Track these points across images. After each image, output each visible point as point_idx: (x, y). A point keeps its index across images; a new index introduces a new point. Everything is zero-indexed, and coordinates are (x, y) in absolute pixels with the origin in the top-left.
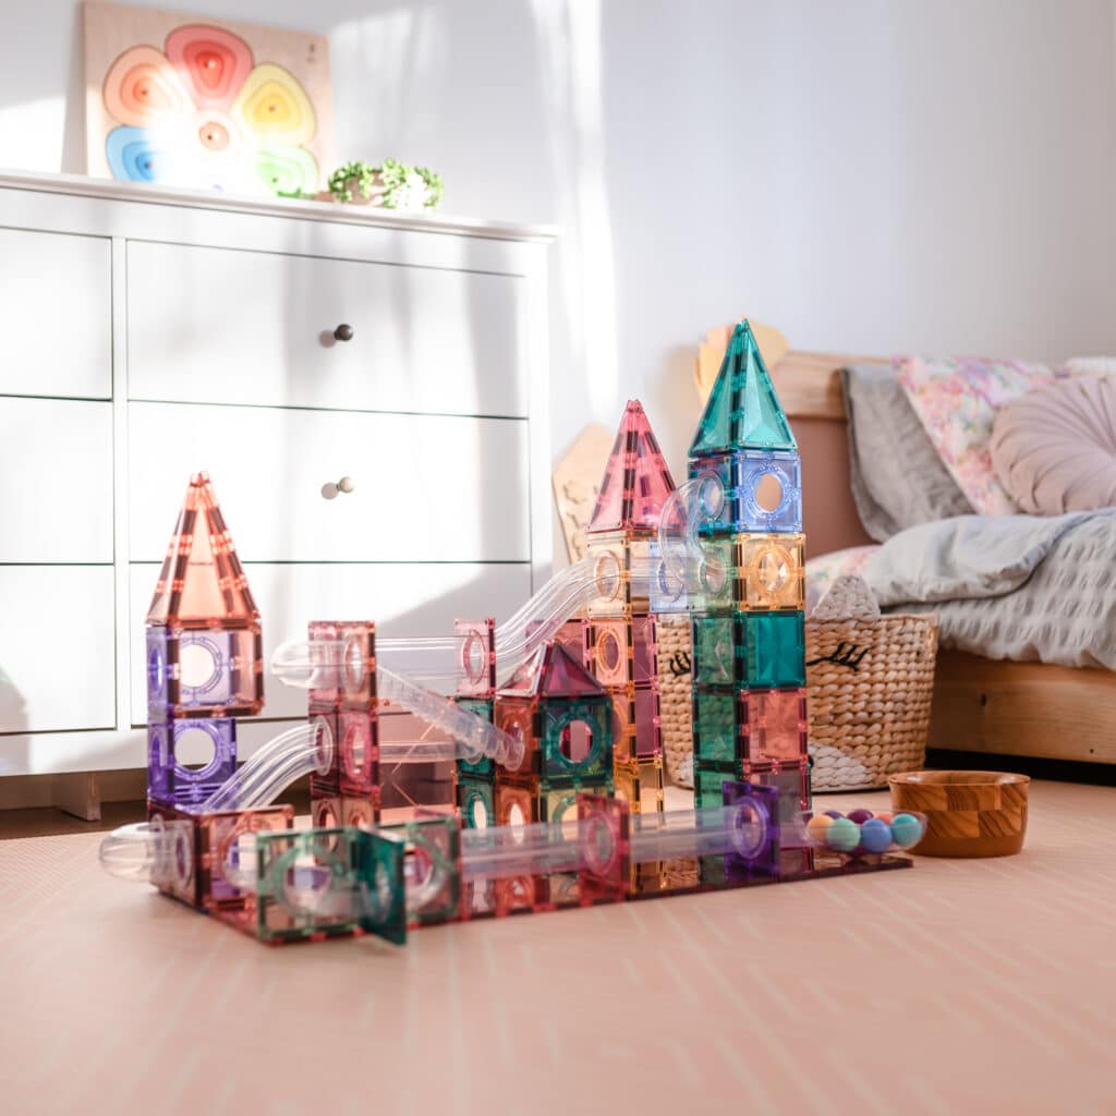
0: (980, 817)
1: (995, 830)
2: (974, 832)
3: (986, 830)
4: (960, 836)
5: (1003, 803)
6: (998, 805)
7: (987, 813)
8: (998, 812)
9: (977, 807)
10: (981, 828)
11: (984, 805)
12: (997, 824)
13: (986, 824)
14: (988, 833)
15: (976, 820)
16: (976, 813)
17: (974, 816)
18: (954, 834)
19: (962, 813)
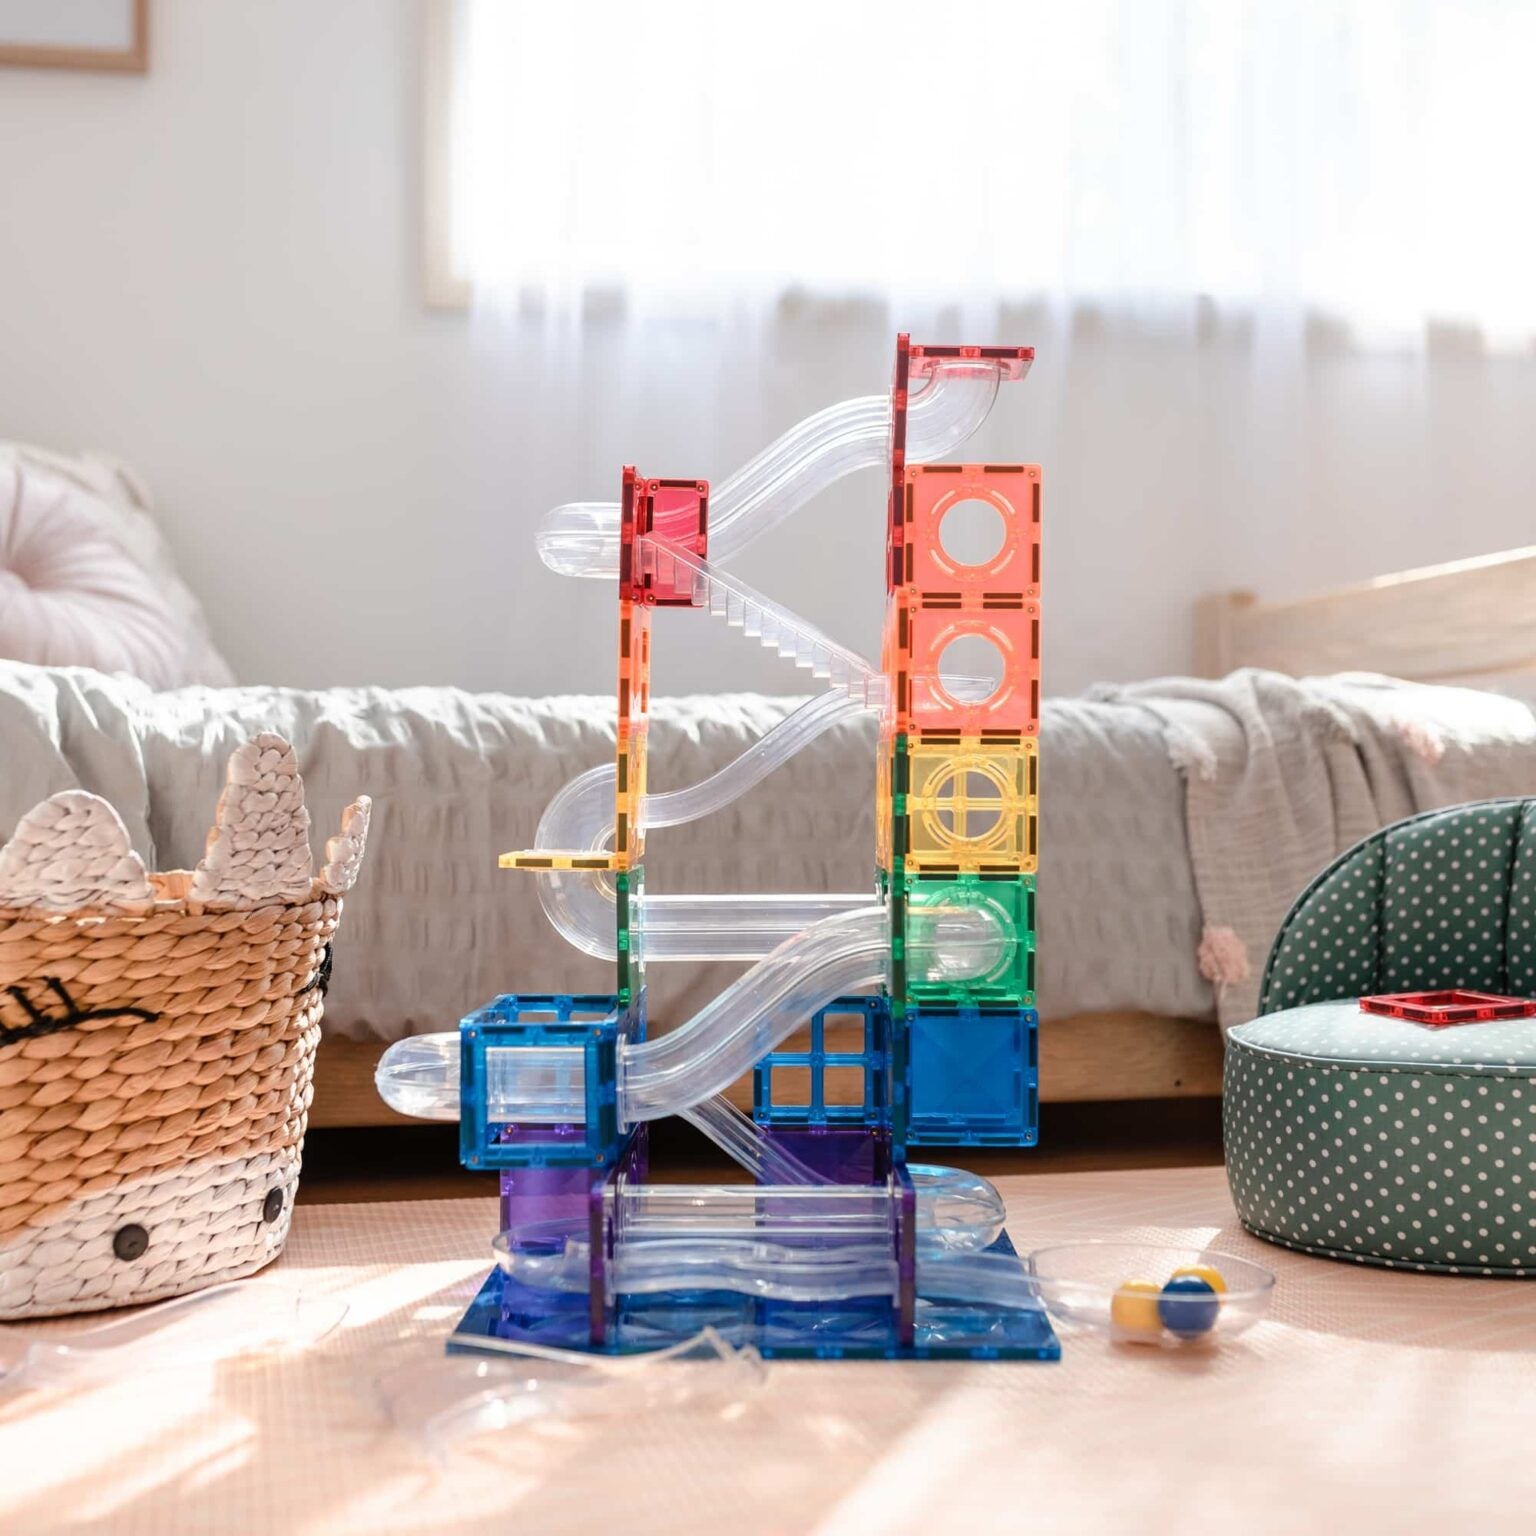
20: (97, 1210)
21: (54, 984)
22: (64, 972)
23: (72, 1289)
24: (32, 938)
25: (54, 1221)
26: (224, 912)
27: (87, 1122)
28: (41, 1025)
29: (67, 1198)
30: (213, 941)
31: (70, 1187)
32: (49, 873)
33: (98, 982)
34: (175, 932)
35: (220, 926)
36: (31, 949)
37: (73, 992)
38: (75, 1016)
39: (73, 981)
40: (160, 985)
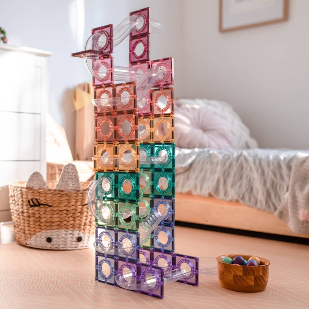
0: (254, 278)
1: (260, 283)
2: (252, 283)
3: (256, 283)
4: (246, 285)
5: (262, 272)
6: (261, 274)
7: (257, 276)
8: (261, 276)
9: (254, 275)
10: (255, 282)
11: (256, 274)
12: (260, 280)
13: (256, 280)
14: (257, 284)
15: (253, 279)
16: (253, 277)
17: (252, 277)
18: (245, 284)
19: (248, 276)
20: (44, 234)
21: (36, 199)
22: (38, 198)
23: (41, 245)
24: (33, 192)
25: (38, 234)
26: (62, 191)
27: (42, 220)
28: (35, 205)
29: (40, 231)
30: (60, 195)
31: (40, 230)
32: (34, 183)
33: (42, 200)
34: (53, 193)
35: (62, 193)
36: (33, 194)
37: (39, 201)
38: (39, 205)
39: (39, 199)
40: (51, 201)
